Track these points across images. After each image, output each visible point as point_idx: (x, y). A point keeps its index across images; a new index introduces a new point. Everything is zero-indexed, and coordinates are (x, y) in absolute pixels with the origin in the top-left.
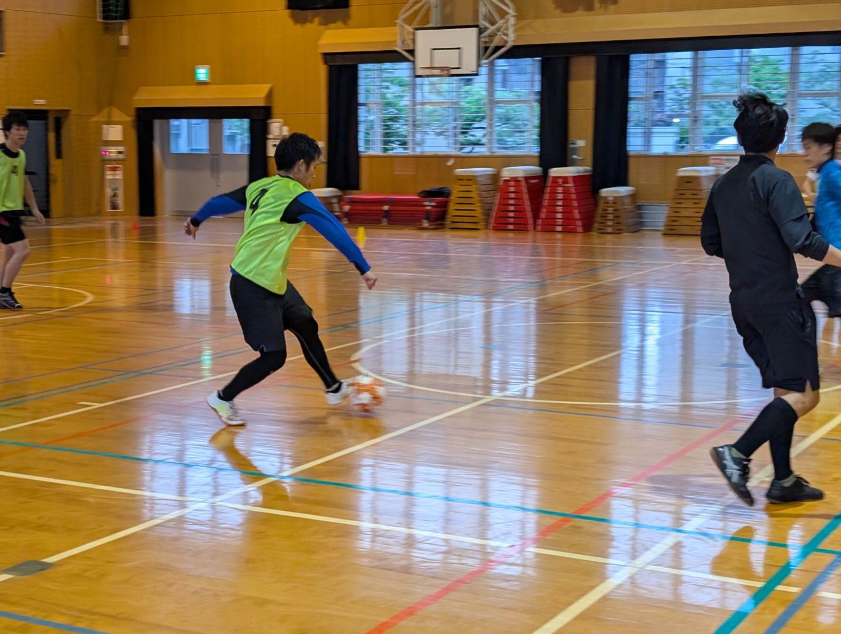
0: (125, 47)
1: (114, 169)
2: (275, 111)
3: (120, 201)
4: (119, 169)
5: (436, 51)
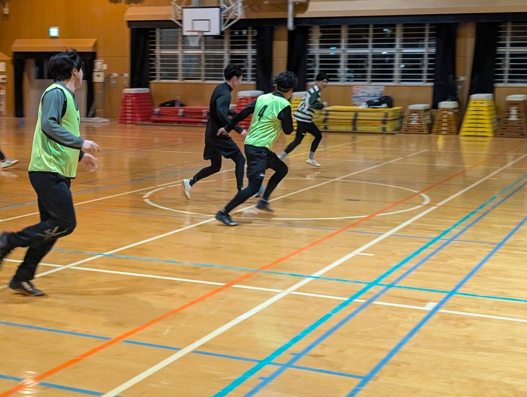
0: (7, 15)
2: (99, 54)
3: (3, 108)
4: (3, 89)
5: (195, 21)
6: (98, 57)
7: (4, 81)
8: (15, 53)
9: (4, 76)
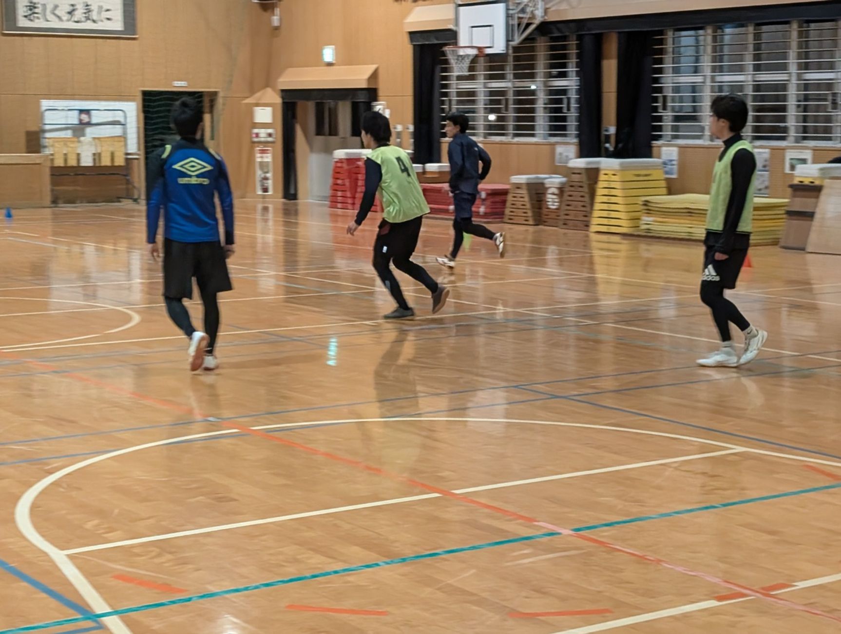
0: (277, 28)
1: (263, 152)
2: (381, 93)
3: (270, 183)
4: (268, 152)
5: (474, 29)
6: (380, 98)
7: (270, 139)
8: (283, 91)
9: (270, 131)
